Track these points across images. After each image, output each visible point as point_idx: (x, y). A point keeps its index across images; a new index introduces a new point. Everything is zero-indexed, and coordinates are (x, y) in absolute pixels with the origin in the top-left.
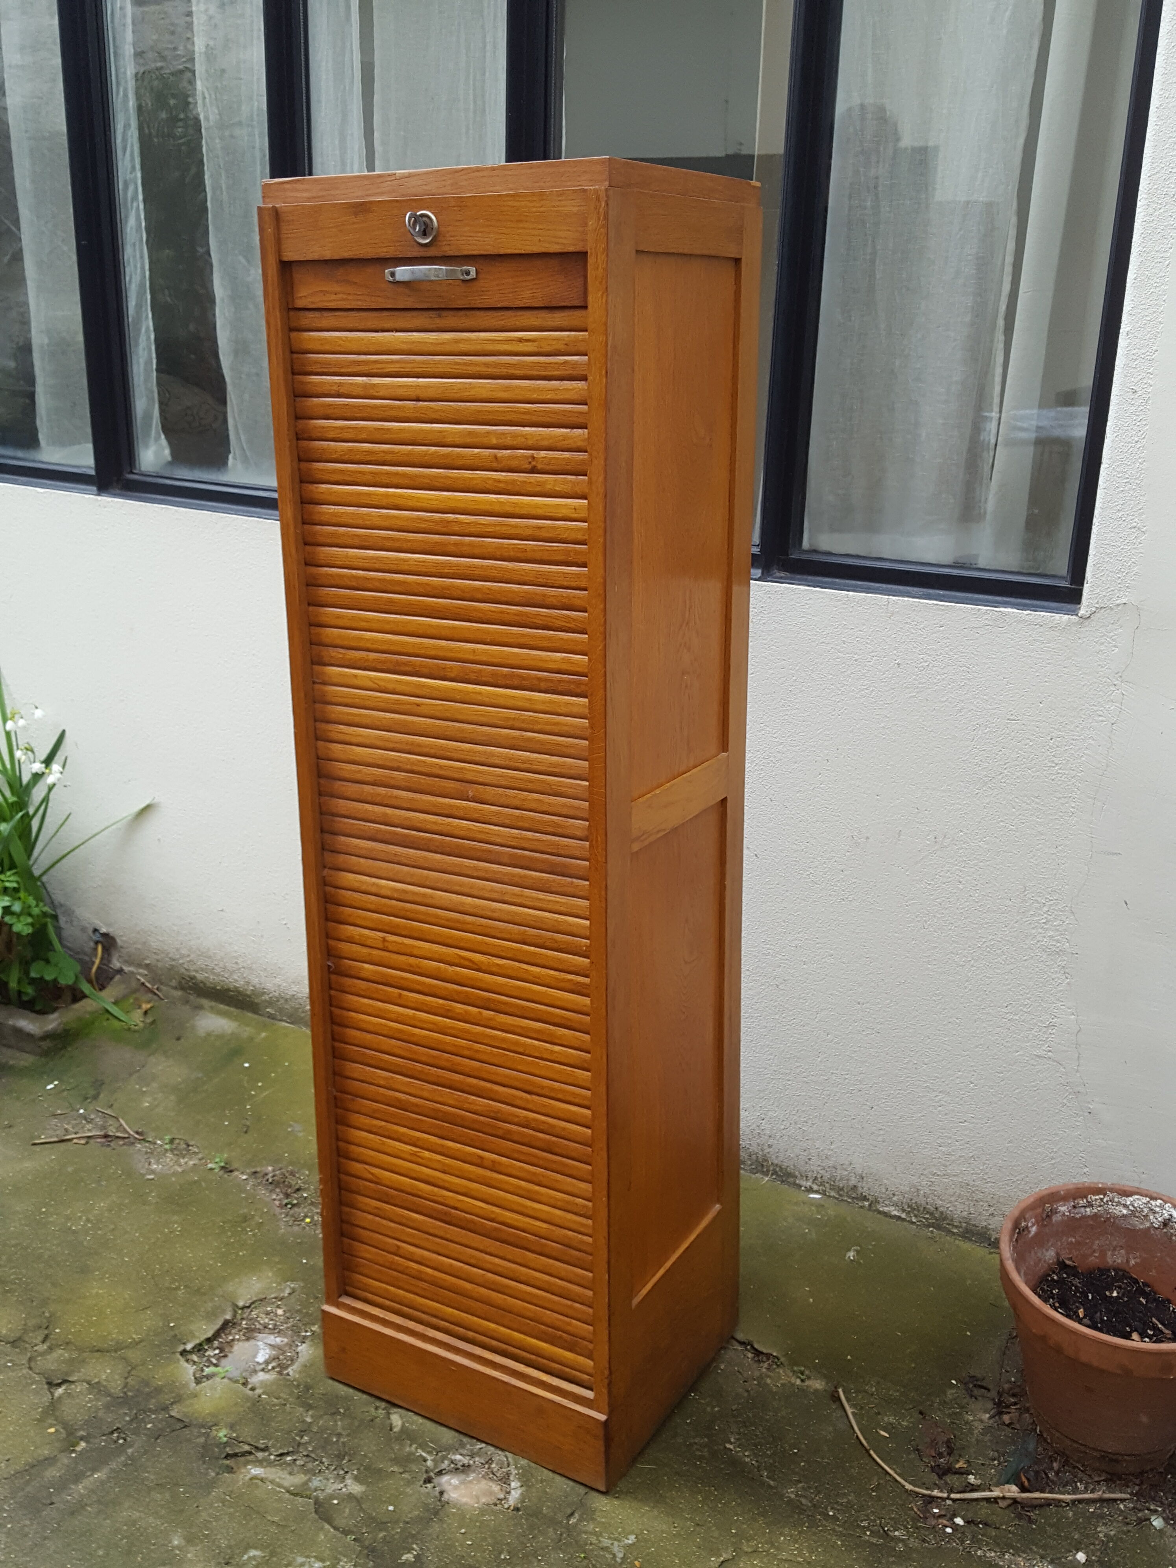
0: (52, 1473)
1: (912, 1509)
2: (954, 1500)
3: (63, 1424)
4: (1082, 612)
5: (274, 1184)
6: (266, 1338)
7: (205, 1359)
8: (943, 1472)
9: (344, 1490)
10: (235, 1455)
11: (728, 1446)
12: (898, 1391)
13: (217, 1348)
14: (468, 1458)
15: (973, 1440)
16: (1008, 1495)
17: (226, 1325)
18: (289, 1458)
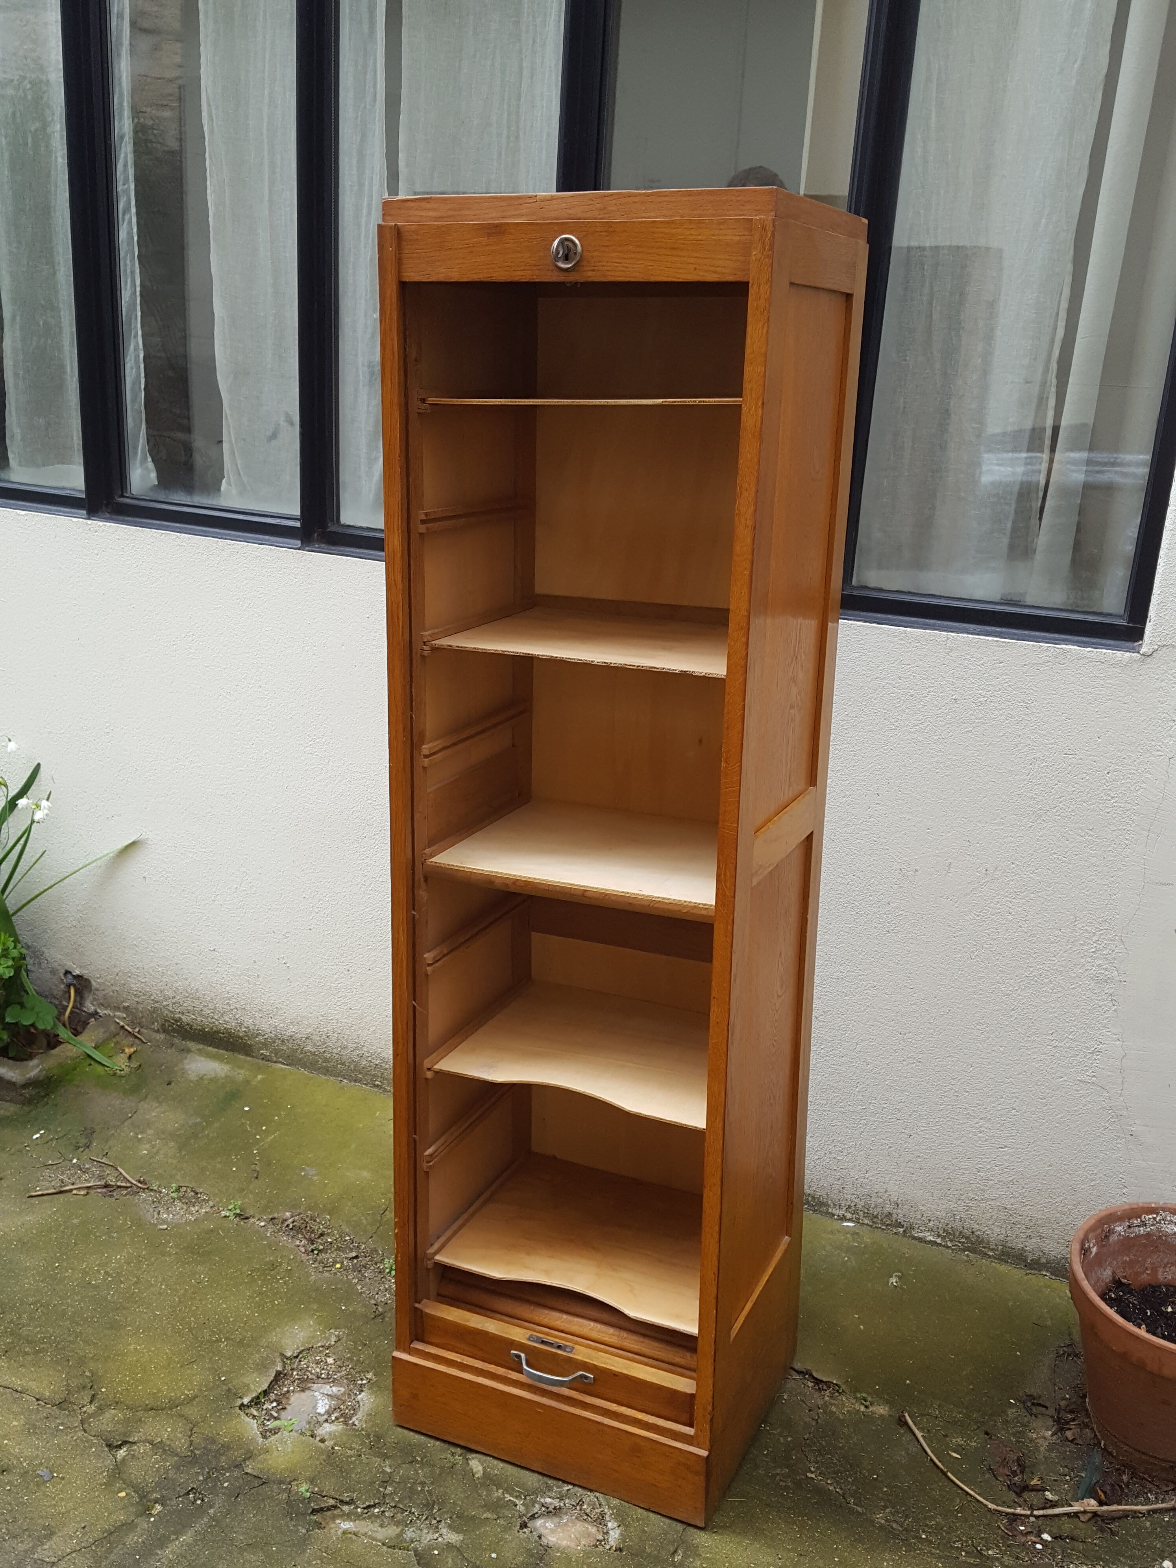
0: (134, 1539)
1: (999, 1527)
2: (1037, 1517)
3: (133, 1487)
4: (1143, 650)
5: (296, 1230)
6: (321, 1387)
7: (264, 1412)
8: (1022, 1489)
9: (440, 1539)
10: (321, 1510)
11: (809, 1475)
12: (960, 1413)
13: (275, 1400)
14: (558, 1500)
15: (1041, 1457)
16: (1088, 1509)
17: (279, 1377)
18: (377, 1510)
